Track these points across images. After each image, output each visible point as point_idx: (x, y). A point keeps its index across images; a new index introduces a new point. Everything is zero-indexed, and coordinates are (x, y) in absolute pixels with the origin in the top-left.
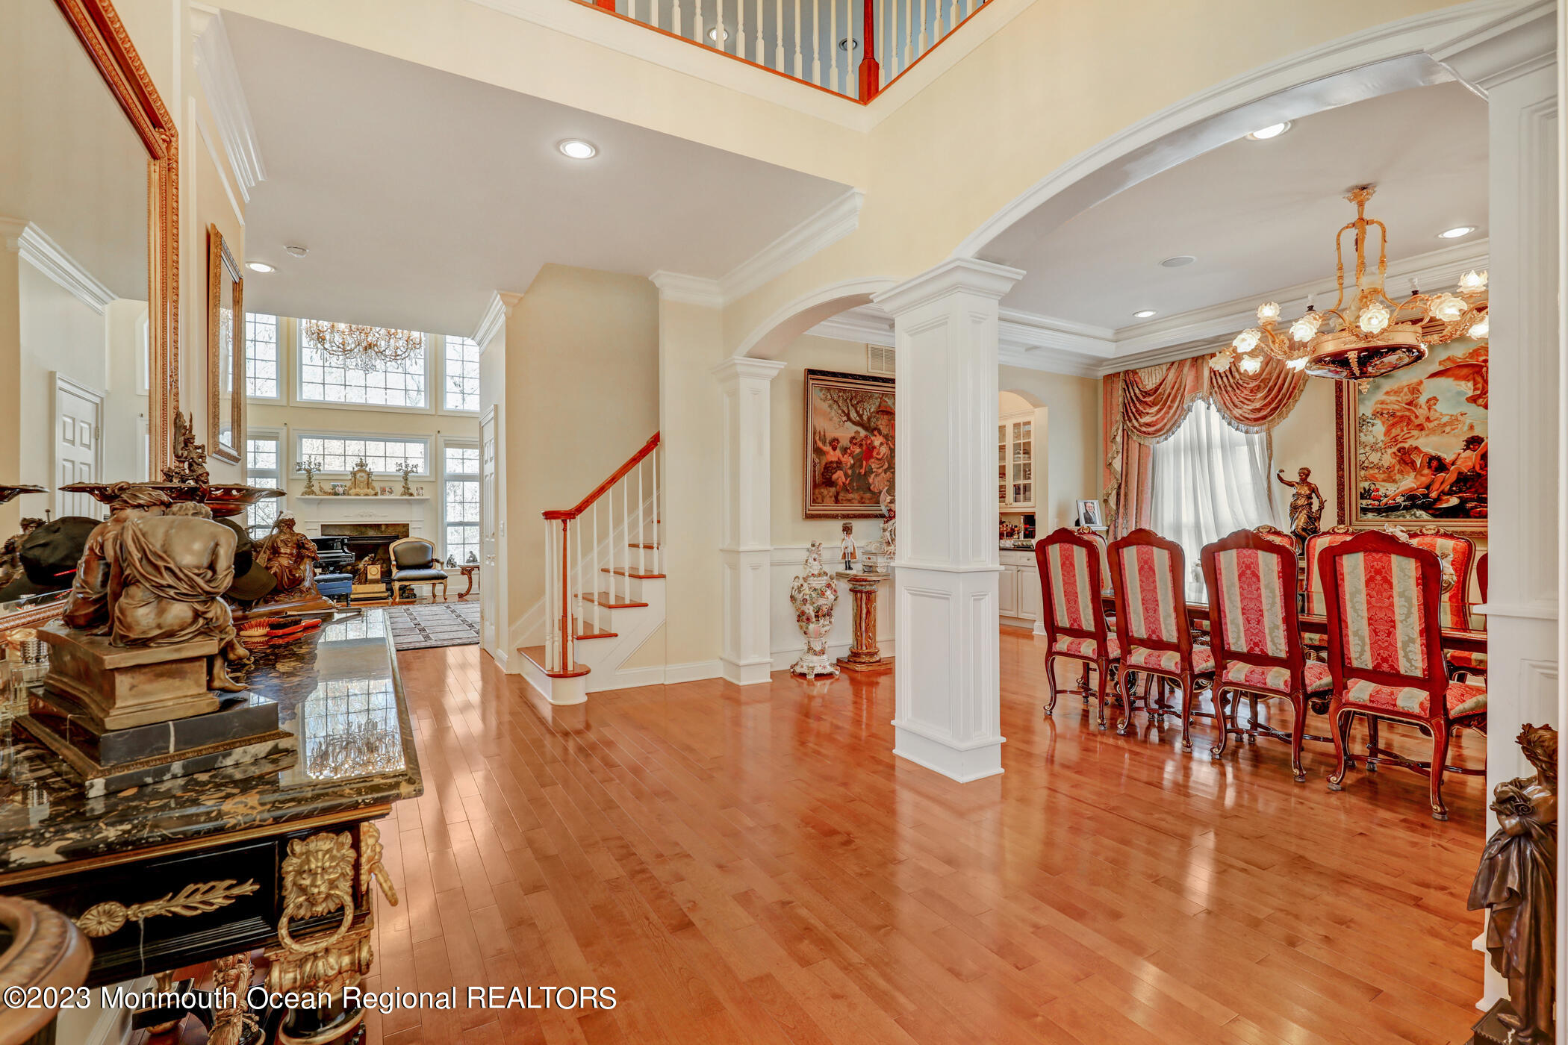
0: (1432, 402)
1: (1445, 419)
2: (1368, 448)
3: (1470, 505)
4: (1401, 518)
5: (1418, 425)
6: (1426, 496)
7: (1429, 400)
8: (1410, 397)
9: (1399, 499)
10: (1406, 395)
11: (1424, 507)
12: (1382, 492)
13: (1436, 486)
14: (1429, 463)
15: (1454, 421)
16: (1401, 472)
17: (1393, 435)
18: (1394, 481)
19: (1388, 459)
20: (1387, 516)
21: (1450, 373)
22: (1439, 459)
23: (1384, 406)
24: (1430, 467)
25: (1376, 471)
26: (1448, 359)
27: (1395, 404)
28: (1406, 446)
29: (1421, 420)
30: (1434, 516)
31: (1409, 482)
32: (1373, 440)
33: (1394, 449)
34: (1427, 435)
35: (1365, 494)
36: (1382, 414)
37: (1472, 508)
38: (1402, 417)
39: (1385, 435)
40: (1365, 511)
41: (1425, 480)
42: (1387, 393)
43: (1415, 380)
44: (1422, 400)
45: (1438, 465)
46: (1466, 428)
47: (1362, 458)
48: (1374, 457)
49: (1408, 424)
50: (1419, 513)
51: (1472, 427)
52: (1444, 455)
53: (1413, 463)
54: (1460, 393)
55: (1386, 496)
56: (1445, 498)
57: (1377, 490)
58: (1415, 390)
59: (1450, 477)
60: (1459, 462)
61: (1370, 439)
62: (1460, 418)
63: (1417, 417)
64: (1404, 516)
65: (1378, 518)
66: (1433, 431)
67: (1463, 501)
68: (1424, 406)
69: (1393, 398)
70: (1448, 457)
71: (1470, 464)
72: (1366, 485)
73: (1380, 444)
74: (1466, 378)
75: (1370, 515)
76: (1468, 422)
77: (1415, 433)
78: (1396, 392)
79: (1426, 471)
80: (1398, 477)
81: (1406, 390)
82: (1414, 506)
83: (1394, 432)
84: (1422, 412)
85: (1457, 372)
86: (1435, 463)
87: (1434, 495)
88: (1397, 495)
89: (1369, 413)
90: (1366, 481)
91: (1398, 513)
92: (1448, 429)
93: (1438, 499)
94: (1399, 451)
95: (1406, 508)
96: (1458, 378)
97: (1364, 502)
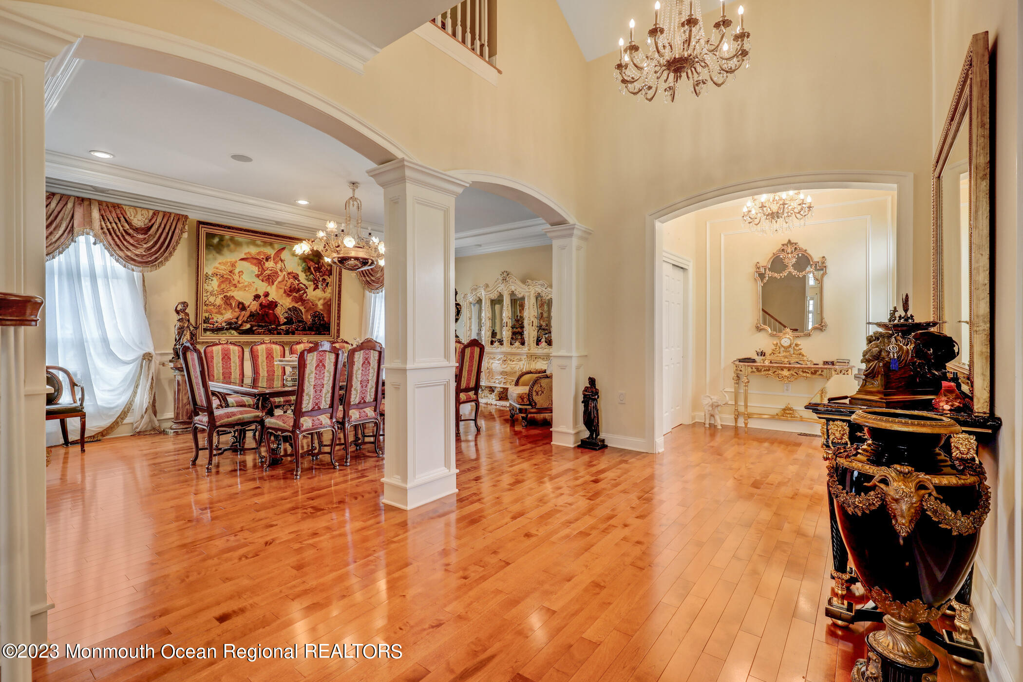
0: (241, 273)
1: (246, 284)
2: (208, 293)
3: (254, 328)
4: (224, 335)
5: (235, 284)
6: (236, 323)
7: (239, 272)
8: (230, 268)
9: (224, 324)
10: (229, 266)
11: (236, 329)
12: (215, 320)
13: (240, 318)
14: (238, 305)
15: (250, 285)
16: (225, 309)
17: (222, 288)
18: (222, 314)
19: (219, 301)
20: (217, 334)
21: (249, 260)
22: (243, 304)
23: (218, 271)
24: (238, 308)
25: (213, 307)
26: (249, 253)
27: (223, 270)
28: (228, 295)
29: (235, 282)
30: (240, 334)
31: (229, 315)
32: (212, 289)
33: (222, 296)
34: (238, 290)
35: (206, 321)
36: (217, 275)
37: (256, 330)
38: (227, 278)
39: (218, 287)
40: (205, 330)
41: (236, 314)
42: (220, 263)
43: (234, 260)
44: (236, 271)
45: (242, 307)
46: (254, 289)
47: (205, 298)
48: (212, 299)
49: (229, 283)
50: (233, 332)
51: (256, 290)
52: (245, 302)
53: (231, 305)
54: (253, 272)
55: (217, 322)
56: (245, 324)
57: (213, 319)
58: (233, 265)
59: (247, 313)
60: (251, 306)
61: (210, 288)
62: (252, 284)
63: (234, 280)
64: (226, 334)
65: (213, 335)
66: (241, 289)
67: (252, 326)
68: (237, 275)
69: (223, 267)
70: (247, 303)
71: (255, 308)
72: (207, 315)
73: (215, 292)
74: (255, 265)
75: (208, 333)
76: (255, 286)
77: (232, 288)
78: (225, 264)
79: (237, 310)
80: (224, 311)
81: (229, 264)
82: (231, 328)
83: (223, 286)
84: (236, 277)
85: (252, 260)
86: (241, 306)
87: (240, 322)
88: (222, 322)
89: (210, 273)
90: (207, 312)
91: (223, 332)
92: (247, 289)
93: (241, 325)
94: (224, 297)
95: (227, 329)
96: (252, 263)
97: (205, 325)
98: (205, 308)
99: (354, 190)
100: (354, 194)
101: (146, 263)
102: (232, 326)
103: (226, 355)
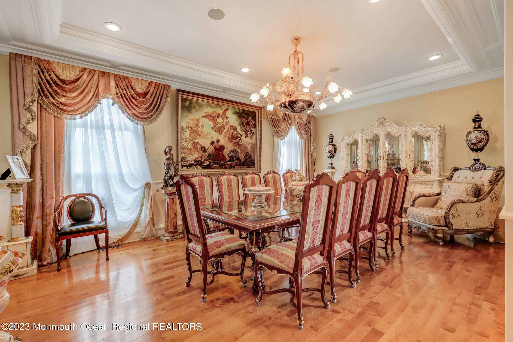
0: (203, 126)
1: (206, 133)
2: (184, 140)
3: (211, 164)
4: (194, 169)
5: (199, 134)
6: (201, 161)
7: (202, 126)
8: (196, 123)
9: (193, 162)
10: (195, 122)
11: (200, 165)
12: (188, 159)
13: (203, 157)
14: (202, 149)
15: (208, 134)
16: (194, 151)
17: (192, 136)
18: (192, 155)
19: (190, 146)
20: (189, 168)
21: (207, 117)
22: (204, 147)
23: (189, 124)
24: (202, 150)
25: (186, 150)
26: (207, 112)
27: (192, 124)
28: (195, 141)
29: (199, 133)
30: (203, 168)
31: (196, 155)
32: (185, 137)
33: (192, 142)
34: (201, 138)
35: (183, 159)
36: (188, 127)
37: (212, 165)
38: (194, 130)
39: (189, 136)
40: (183, 166)
41: (201, 155)
42: (190, 119)
43: (198, 117)
44: (200, 125)
45: (204, 150)
46: (211, 138)
47: (182, 144)
48: (186, 144)
49: (196, 133)
50: (199, 167)
51: (212, 138)
52: (205, 146)
53: (197, 148)
54: (210, 125)
55: (189, 160)
56: (205, 161)
57: (187, 158)
58: (198, 121)
59: (206, 154)
60: (209, 149)
61: (184, 137)
62: (210, 134)
63: (198, 131)
64: (194, 168)
65: (187, 169)
66: (203, 137)
67: (210, 163)
68: (200, 127)
69: (192, 122)
70: (207, 147)
71: (212, 150)
72: (183, 155)
73: (188, 140)
74: (211, 120)
75: (184, 168)
76: (211, 135)
77: (198, 137)
78: (193, 120)
79: (201, 152)
80: (193, 153)
81: (196, 120)
82: (197, 164)
83: (192, 135)
84: (200, 129)
85: (209, 117)
86: (203, 149)
87: (203, 160)
88: (192, 160)
89: (184, 126)
90: (183, 154)
91: (193, 167)
92: (206, 137)
93: (203, 162)
94: (193, 143)
95: (195, 165)
96: (209, 120)
97: (182, 163)
98: (182, 150)
99: (296, 46)
100: (296, 49)
101: (145, 118)
102: (198, 163)
103: (201, 184)
